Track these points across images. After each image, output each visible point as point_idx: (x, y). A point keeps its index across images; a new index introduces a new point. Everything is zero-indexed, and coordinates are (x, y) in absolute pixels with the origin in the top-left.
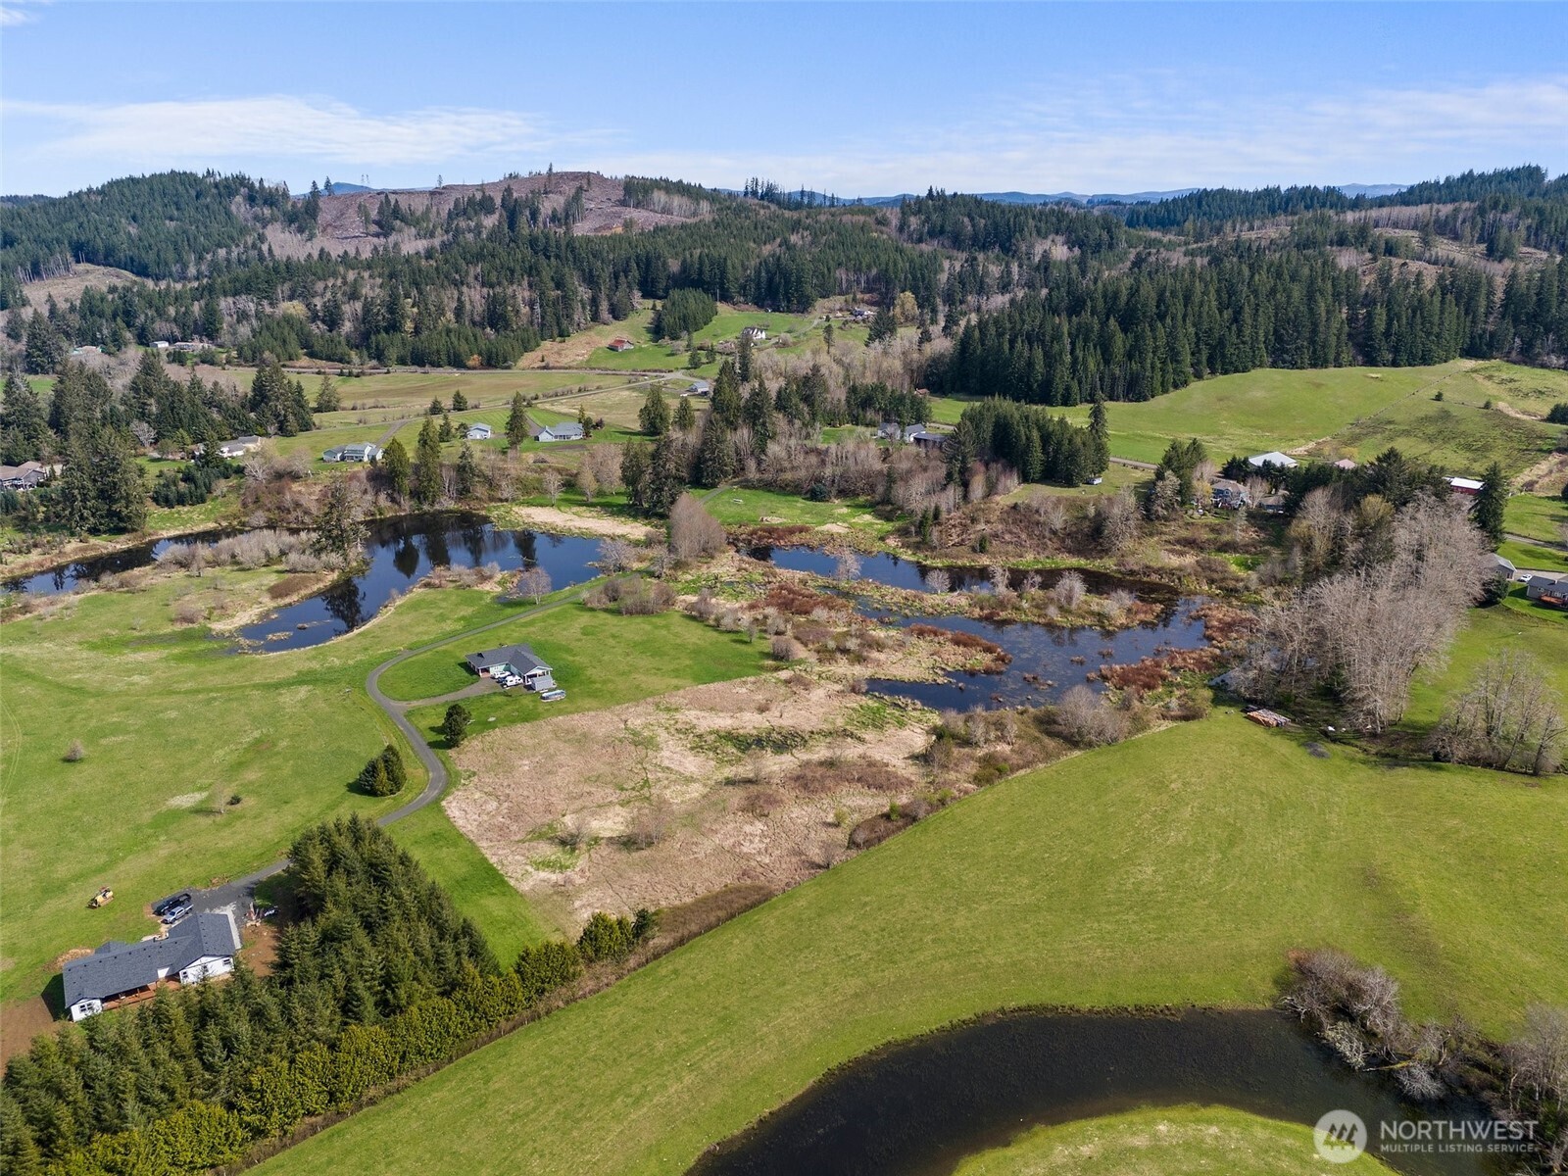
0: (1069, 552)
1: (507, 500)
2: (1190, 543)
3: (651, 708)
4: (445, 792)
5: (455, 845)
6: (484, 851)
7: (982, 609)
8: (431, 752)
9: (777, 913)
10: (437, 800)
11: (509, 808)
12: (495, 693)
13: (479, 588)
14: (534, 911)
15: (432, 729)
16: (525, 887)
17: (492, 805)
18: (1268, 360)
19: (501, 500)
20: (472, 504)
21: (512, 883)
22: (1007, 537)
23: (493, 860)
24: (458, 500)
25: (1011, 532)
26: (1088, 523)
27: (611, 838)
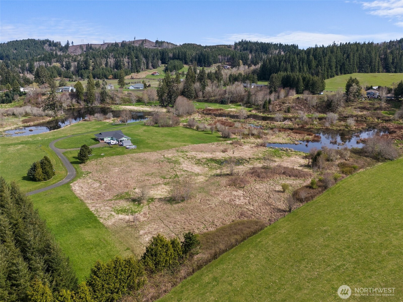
0: (320, 112)
1: (118, 104)
2: (364, 108)
3: (174, 151)
4: (73, 180)
5: (72, 202)
6: (88, 205)
7: (298, 125)
8: (71, 166)
10: (68, 183)
11: (105, 186)
12: (105, 147)
13: (105, 121)
14: (113, 237)
15: (74, 157)
16: (109, 223)
17: (97, 185)
18: (357, 70)
19: (116, 104)
20: (106, 104)
21: (101, 221)
23: (92, 209)
24: (101, 103)
25: (297, 106)
26: (324, 103)
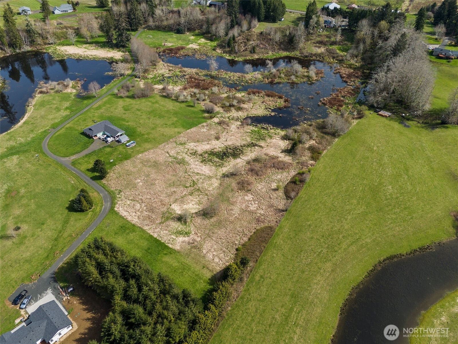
0: (283, 50)
1: (52, 44)
3: (175, 145)
4: (113, 204)
5: (134, 231)
6: (149, 232)
8: (94, 182)
9: (281, 237)
10: (112, 208)
11: (146, 206)
12: (105, 147)
13: (65, 91)
14: (188, 259)
15: (88, 170)
16: (177, 247)
17: (138, 206)
19: (49, 44)
20: (38, 47)
21: (170, 246)
22: (261, 46)
23: (155, 235)
24: (31, 46)
25: (262, 44)
26: (287, 38)
27: (196, 213)
